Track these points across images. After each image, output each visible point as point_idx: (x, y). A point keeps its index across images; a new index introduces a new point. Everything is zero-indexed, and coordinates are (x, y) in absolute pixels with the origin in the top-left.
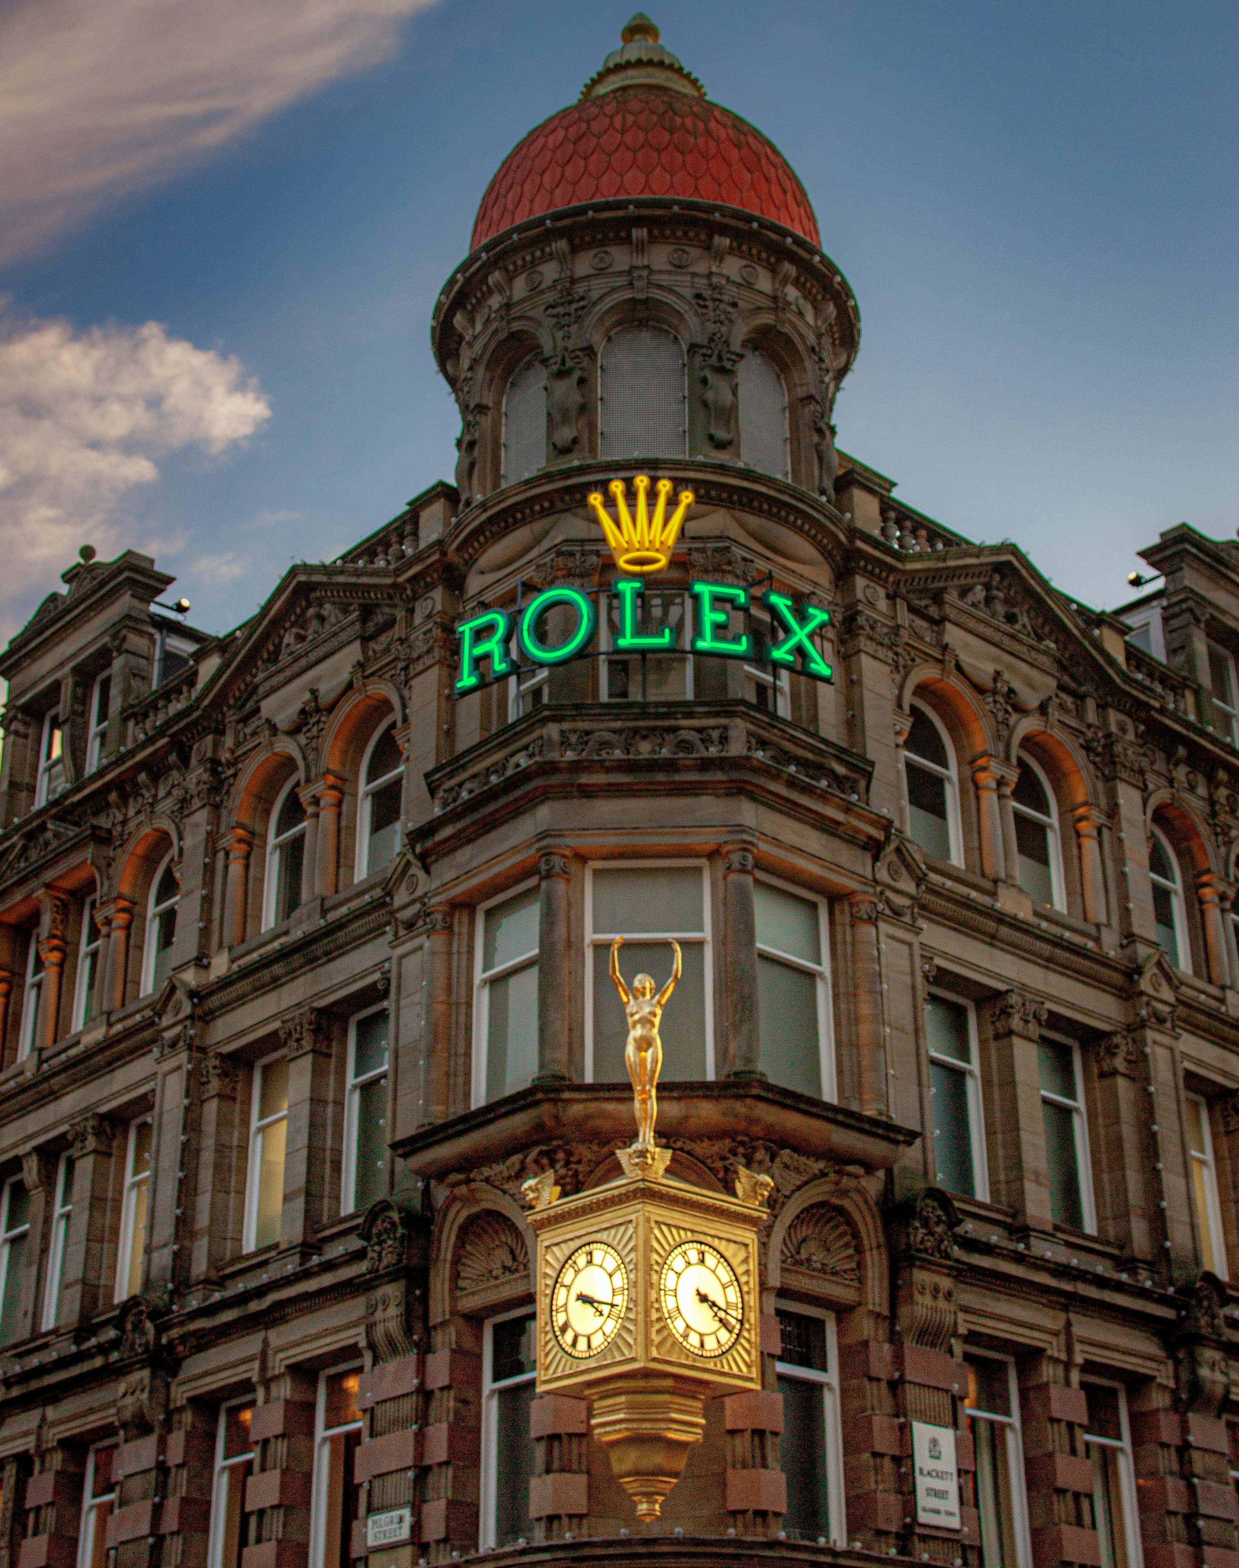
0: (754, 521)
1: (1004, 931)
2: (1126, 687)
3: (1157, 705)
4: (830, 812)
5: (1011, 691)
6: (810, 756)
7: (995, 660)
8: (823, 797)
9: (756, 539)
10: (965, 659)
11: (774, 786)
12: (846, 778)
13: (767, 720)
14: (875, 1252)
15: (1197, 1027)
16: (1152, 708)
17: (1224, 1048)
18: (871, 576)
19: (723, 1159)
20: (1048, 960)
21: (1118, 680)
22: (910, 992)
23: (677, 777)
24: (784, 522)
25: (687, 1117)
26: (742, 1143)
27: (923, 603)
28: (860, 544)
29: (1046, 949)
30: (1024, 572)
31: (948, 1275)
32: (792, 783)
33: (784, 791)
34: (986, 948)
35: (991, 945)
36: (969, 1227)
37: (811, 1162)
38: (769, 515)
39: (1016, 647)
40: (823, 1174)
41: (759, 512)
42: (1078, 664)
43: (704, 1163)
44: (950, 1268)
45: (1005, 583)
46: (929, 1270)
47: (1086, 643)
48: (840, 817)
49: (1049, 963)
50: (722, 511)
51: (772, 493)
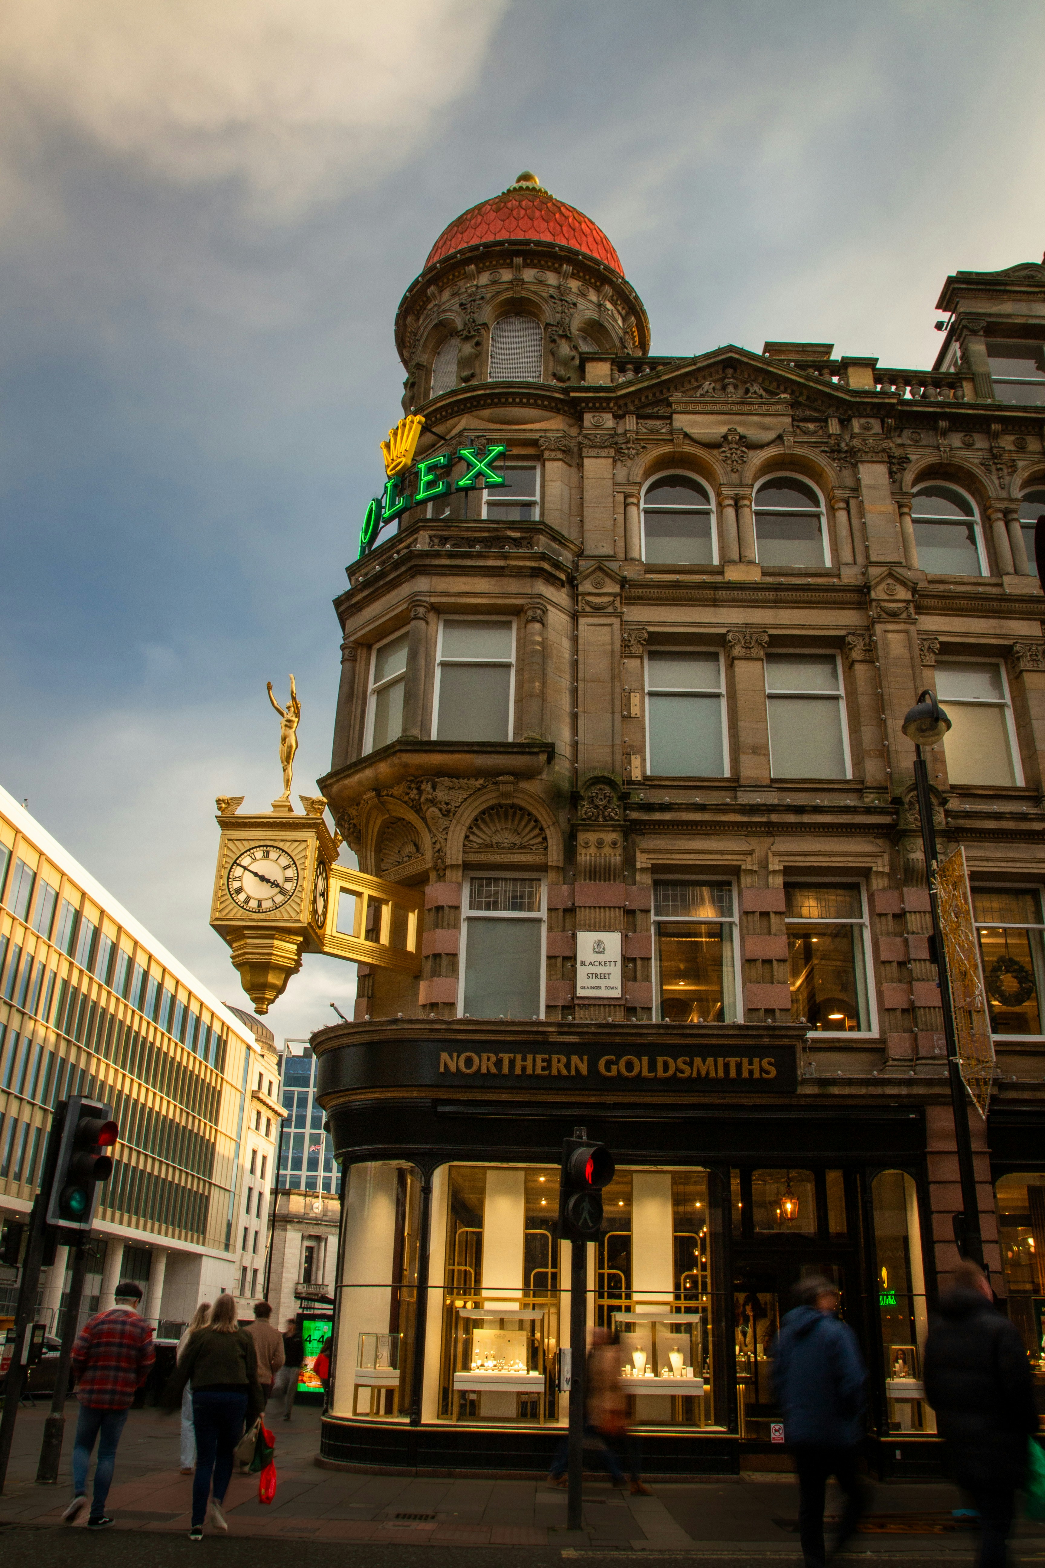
0: (486, 413)
1: (721, 594)
2: (858, 399)
3: (895, 401)
4: (490, 563)
5: (742, 437)
6: (486, 534)
7: (725, 423)
8: (480, 556)
9: (493, 422)
10: (694, 431)
11: (437, 562)
12: (522, 538)
13: (442, 524)
14: (551, 827)
15: (963, 610)
16: (893, 405)
17: (999, 618)
18: (594, 409)
19: (408, 794)
20: (775, 602)
21: (847, 398)
22: (610, 655)
23: (388, 579)
24: (506, 404)
25: (377, 775)
26: (412, 781)
27: (655, 410)
28: (572, 394)
29: (771, 595)
30: (745, 359)
31: (613, 831)
32: (451, 555)
33: (447, 562)
34: (711, 609)
35: (715, 606)
36: (641, 796)
37: (472, 782)
38: (496, 405)
39: (746, 408)
40: (484, 787)
41: (489, 406)
42: (815, 400)
43: (400, 800)
44: (613, 826)
45: (739, 372)
46: (594, 831)
47: (812, 384)
48: (501, 563)
49: (776, 604)
50: (466, 415)
51: (488, 391)
